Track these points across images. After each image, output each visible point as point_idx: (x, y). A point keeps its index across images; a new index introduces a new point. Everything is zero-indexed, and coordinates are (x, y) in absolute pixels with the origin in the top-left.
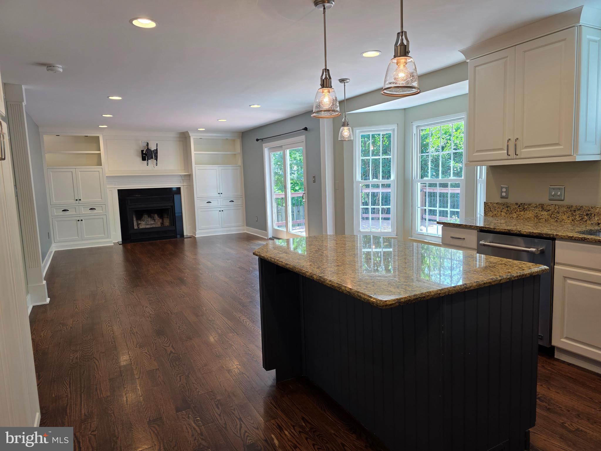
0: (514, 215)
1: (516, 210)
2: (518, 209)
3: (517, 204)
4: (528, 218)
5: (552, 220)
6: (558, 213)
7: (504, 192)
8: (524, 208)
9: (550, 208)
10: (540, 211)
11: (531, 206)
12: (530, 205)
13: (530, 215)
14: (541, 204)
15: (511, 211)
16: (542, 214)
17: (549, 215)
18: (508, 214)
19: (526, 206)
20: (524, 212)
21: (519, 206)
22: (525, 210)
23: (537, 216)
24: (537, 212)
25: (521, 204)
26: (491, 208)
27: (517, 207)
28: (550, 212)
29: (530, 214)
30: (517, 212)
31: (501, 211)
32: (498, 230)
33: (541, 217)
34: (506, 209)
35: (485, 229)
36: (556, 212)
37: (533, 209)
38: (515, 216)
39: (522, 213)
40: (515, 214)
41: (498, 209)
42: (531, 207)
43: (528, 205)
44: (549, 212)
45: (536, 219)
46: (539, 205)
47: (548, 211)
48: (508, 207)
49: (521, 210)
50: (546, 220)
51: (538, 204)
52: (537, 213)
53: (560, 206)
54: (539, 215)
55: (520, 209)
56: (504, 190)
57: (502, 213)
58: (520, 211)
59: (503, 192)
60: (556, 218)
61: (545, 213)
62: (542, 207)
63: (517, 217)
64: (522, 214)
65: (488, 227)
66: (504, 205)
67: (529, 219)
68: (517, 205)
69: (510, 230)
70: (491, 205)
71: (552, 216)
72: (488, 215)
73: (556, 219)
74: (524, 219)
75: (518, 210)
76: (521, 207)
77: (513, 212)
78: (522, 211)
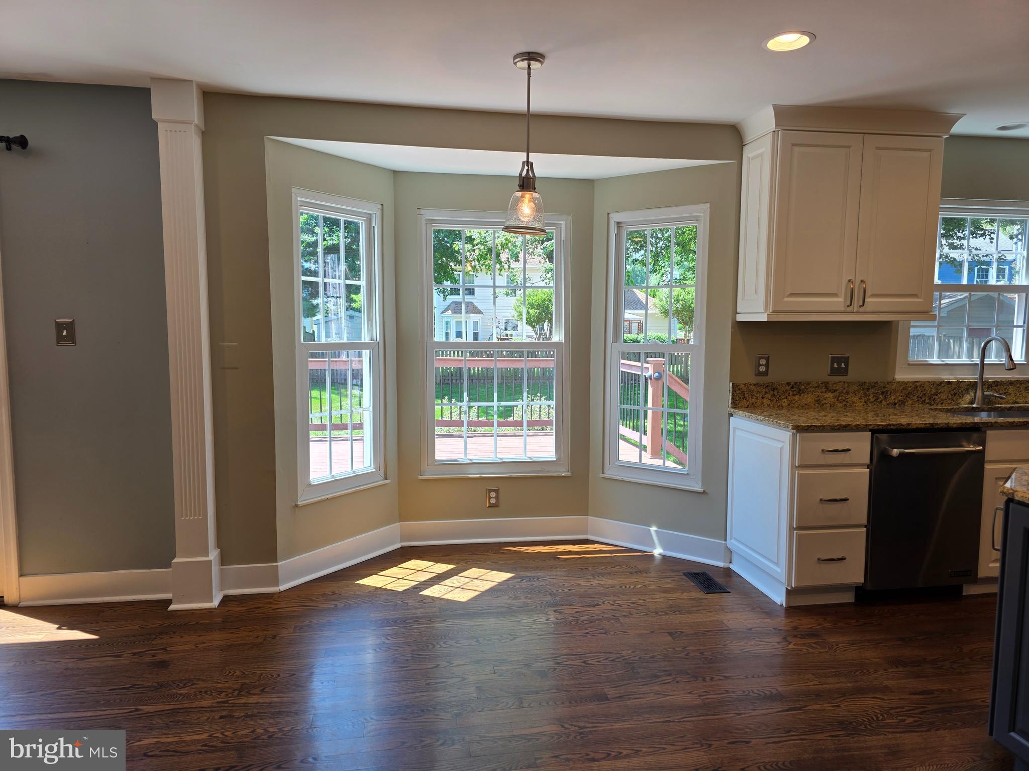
0: (784, 402)
1: (787, 394)
2: (790, 392)
3: (788, 384)
4: (806, 404)
5: (839, 405)
6: (848, 393)
7: (764, 365)
8: (800, 390)
9: (837, 388)
10: (823, 392)
11: (810, 385)
12: (808, 384)
13: (809, 400)
14: (825, 382)
15: (780, 396)
16: (825, 397)
17: (836, 398)
18: (775, 401)
19: (803, 387)
20: (800, 396)
21: (792, 387)
22: (801, 392)
23: (818, 401)
24: (818, 394)
25: (796, 383)
26: (744, 394)
27: (788, 388)
28: (837, 393)
29: (808, 398)
30: (789, 397)
31: (763, 398)
32: (915, 427)
33: (824, 401)
34: (772, 393)
35: (892, 427)
36: (844, 392)
37: (813, 389)
38: (785, 404)
39: (797, 397)
40: (785, 400)
41: (757, 394)
42: (811, 387)
43: (805, 385)
44: (835, 394)
45: (817, 405)
46: (822, 384)
47: (835, 391)
48: (774, 390)
49: (795, 393)
50: (831, 405)
51: (820, 382)
52: (818, 396)
53: (850, 384)
54: (821, 399)
55: (794, 391)
56: (763, 362)
57: (765, 401)
58: (794, 395)
59: (761, 365)
60: (844, 400)
61: (830, 395)
62: (826, 387)
63: (789, 405)
64: (797, 400)
65: (898, 424)
66: (767, 386)
67: (806, 406)
68: (789, 386)
69: (933, 423)
70: (744, 389)
71: (840, 398)
72: (740, 405)
73: (844, 403)
74: (800, 408)
75: (791, 394)
76: (795, 389)
77: (783, 397)
78: (796, 395)
